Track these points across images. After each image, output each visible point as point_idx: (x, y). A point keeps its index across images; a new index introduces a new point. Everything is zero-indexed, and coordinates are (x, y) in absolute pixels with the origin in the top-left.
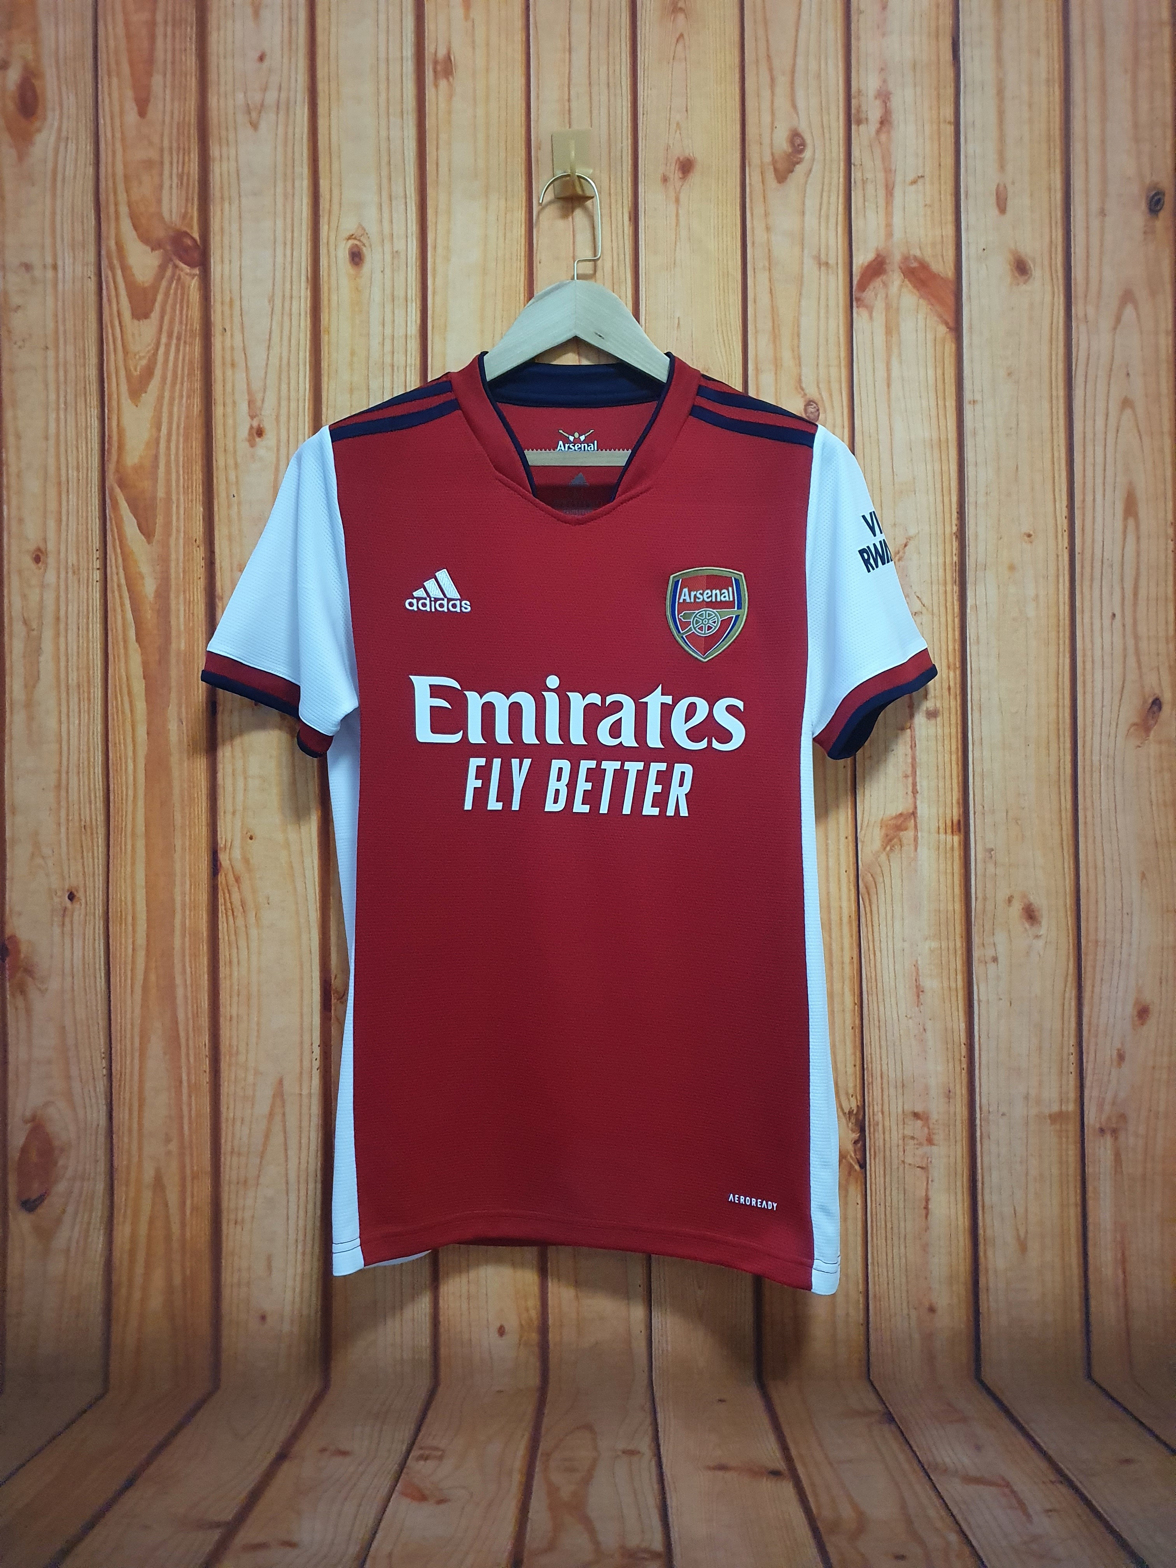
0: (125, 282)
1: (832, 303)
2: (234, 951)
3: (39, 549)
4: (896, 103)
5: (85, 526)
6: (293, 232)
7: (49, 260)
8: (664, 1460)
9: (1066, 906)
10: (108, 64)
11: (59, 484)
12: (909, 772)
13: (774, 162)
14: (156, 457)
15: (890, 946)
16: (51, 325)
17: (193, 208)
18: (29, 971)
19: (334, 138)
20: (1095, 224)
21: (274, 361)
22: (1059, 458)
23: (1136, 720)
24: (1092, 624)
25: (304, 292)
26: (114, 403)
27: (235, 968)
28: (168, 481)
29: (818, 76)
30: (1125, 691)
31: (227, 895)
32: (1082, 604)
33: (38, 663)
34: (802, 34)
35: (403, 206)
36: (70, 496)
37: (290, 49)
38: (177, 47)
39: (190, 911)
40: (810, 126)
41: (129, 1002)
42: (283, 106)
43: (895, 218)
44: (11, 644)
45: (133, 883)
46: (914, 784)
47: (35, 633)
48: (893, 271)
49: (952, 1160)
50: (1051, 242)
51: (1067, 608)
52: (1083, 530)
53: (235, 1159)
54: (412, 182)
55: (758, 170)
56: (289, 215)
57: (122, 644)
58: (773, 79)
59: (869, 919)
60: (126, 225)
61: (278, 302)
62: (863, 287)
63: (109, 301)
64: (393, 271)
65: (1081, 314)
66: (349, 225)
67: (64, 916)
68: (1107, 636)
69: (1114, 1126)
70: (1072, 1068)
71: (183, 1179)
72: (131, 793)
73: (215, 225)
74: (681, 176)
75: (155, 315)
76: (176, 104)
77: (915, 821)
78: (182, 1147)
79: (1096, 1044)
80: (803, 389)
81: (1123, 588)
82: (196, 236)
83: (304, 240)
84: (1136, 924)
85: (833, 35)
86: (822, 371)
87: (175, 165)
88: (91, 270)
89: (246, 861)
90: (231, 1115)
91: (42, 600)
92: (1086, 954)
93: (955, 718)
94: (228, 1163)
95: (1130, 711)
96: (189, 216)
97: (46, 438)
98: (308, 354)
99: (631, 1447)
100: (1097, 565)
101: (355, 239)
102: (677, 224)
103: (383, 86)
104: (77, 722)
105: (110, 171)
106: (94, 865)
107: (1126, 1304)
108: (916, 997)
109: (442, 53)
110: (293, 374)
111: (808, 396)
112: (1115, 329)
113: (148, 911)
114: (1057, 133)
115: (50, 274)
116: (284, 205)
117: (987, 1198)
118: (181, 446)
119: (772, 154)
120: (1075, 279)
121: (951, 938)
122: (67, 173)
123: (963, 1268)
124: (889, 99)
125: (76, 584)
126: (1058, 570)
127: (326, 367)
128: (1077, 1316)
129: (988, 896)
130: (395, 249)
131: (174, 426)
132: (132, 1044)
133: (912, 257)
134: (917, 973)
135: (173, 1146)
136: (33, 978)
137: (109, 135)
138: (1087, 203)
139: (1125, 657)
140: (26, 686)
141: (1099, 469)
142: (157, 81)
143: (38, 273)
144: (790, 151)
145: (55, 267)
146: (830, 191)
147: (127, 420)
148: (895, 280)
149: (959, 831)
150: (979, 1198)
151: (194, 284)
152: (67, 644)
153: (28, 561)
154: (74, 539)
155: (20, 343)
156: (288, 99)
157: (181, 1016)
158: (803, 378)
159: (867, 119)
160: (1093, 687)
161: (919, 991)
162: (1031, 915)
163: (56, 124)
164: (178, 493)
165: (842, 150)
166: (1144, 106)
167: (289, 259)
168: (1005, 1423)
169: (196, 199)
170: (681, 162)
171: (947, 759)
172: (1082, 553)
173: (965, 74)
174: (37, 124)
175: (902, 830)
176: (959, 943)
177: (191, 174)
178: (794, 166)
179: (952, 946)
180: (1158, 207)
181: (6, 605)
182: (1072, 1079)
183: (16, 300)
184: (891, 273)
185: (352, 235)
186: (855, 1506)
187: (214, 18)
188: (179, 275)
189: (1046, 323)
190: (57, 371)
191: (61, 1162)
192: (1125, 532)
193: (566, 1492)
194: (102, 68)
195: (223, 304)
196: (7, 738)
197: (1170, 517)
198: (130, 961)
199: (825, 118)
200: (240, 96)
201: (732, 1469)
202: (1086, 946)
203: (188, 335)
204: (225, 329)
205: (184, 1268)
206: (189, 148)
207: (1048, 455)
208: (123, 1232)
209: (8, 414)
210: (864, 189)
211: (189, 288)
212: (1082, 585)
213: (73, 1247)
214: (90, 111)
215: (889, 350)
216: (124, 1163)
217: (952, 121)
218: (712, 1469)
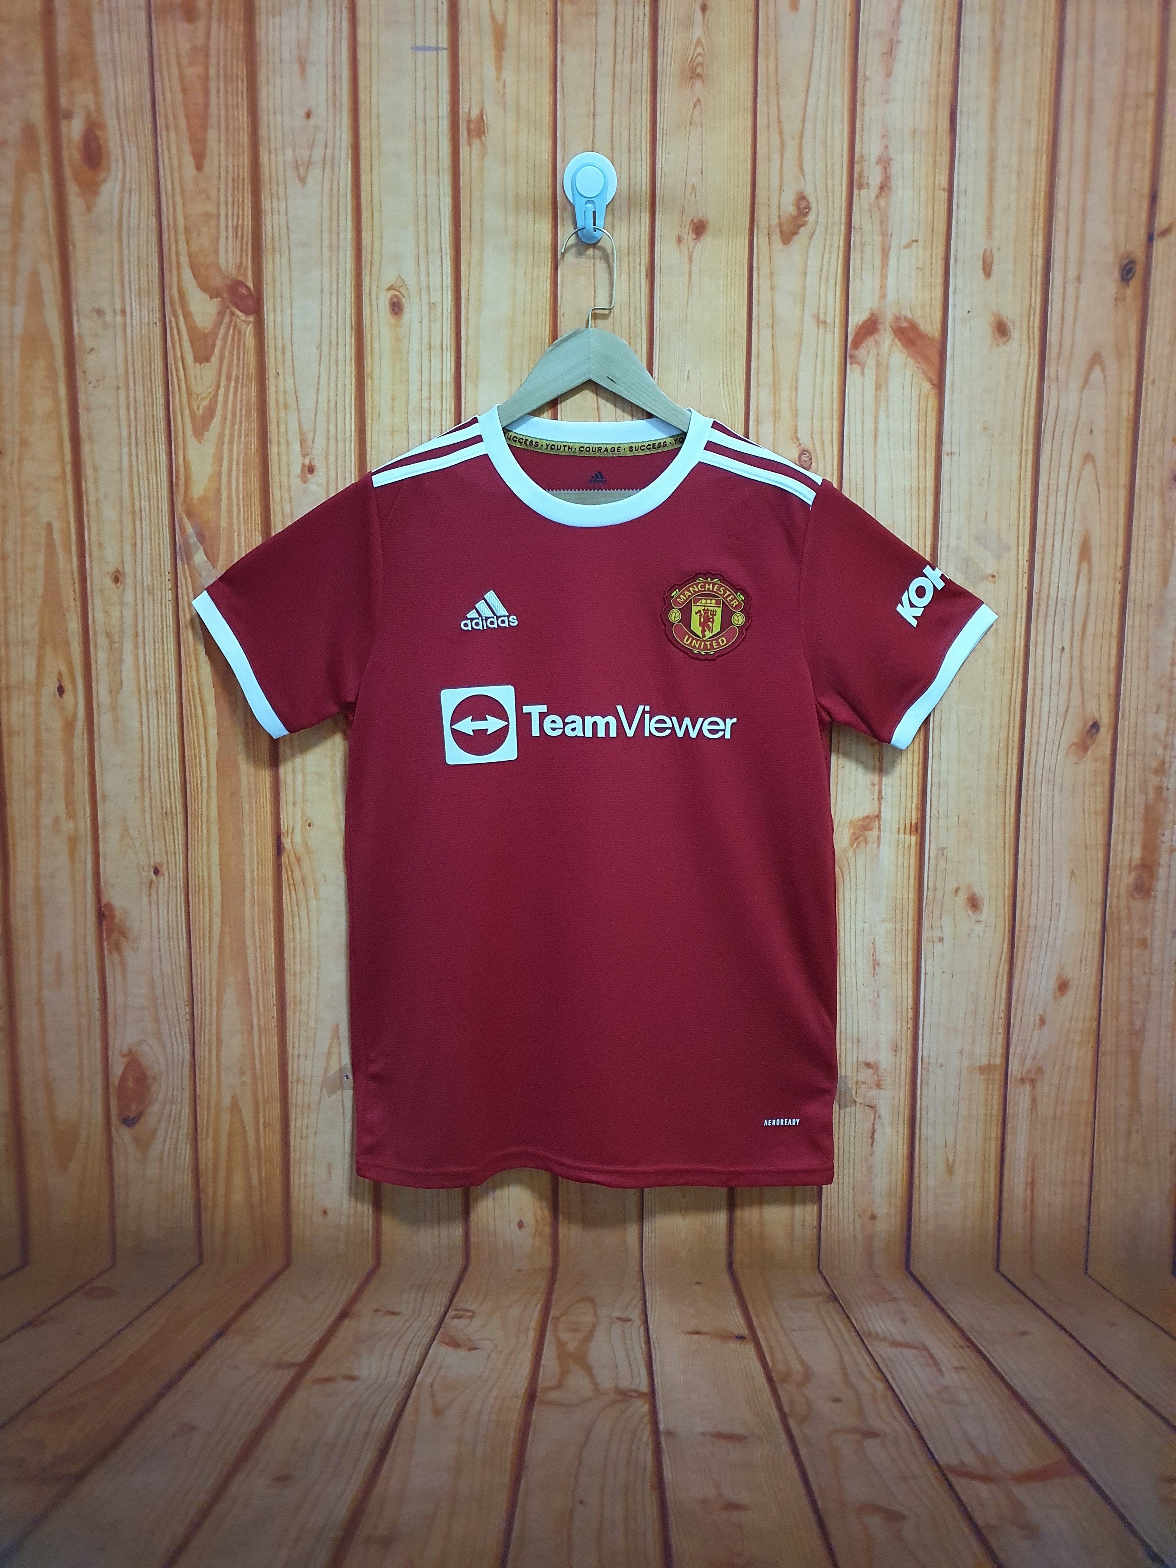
0: (188, 329)
1: (828, 360)
2: (297, 920)
3: (117, 571)
4: (895, 168)
5: (157, 552)
6: (338, 283)
7: (118, 306)
8: (651, 1327)
9: (1004, 896)
10: (166, 117)
11: (134, 512)
12: (876, 781)
13: (780, 225)
14: (219, 491)
15: (853, 926)
16: (121, 365)
17: (247, 260)
18: (124, 934)
19: (376, 196)
20: (1071, 290)
21: (323, 404)
22: (1025, 507)
23: (1076, 740)
24: (1043, 656)
25: (349, 340)
26: (180, 440)
27: (297, 933)
28: (230, 513)
29: (825, 141)
30: (1068, 716)
31: (290, 873)
32: (1036, 638)
33: (121, 671)
34: (811, 99)
35: (439, 259)
36: (144, 524)
37: (335, 106)
38: (230, 102)
39: (259, 885)
41: (207, 961)
42: (328, 162)
43: (889, 280)
44: (96, 654)
45: (209, 861)
46: (880, 792)
47: (116, 645)
48: (885, 330)
49: (896, 1101)
50: (1030, 306)
51: (1023, 641)
52: (1041, 572)
53: (300, 1087)
54: (448, 237)
55: (766, 232)
56: (334, 267)
57: (193, 657)
58: (782, 144)
60: (187, 275)
61: (325, 349)
62: (857, 344)
63: (174, 346)
64: (430, 321)
65: (1053, 374)
66: (389, 276)
67: (150, 887)
68: (1056, 665)
69: (1033, 1077)
70: (1001, 1030)
71: (257, 1104)
72: (205, 785)
73: (267, 276)
74: (694, 237)
75: (215, 359)
76: (230, 158)
77: (879, 823)
78: (255, 1078)
79: (1023, 1011)
80: (798, 440)
81: (1073, 626)
82: (250, 284)
83: (348, 291)
84: (1062, 914)
85: (840, 100)
86: (816, 422)
87: (230, 218)
88: (157, 316)
89: (305, 844)
90: (296, 1052)
91: (122, 616)
92: (1019, 937)
94: (294, 1090)
95: (1072, 732)
96: (244, 266)
97: (121, 470)
98: (353, 398)
99: (624, 1316)
100: (1052, 603)
101: (395, 289)
102: (690, 282)
103: (421, 144)
104: (156, 723)
105: (172, 222)
106: (175, 846)
107: (1032, 1216)
108: (872, 969)
109: (475, 112)
110: (340, 417)
111: (802, 446)
112: (1083, 388)
113: (222, 885)
114: (1041, 200)
115: (119, 319)
116: (330, 258)
117: (923, 1130)
118: (241, 480)
119: (779, 216)
120: (1050, 342)
121: (905, 920)
122: (132, 225)
123: (901, 1185)
124: (889, 164)
125: (151, 602)
126: (1017, 607)
127: (370, 410)
128: (992, 1224)
129: (938, 887)
130: (432, 301)
131: (235, 462)
132: (211, 994)
133: (903, 318)
134: (875, 950)
135: (247, 1078)
136: (126, 938)
137: (169, 187)
138: (1065, 271)
139: (1070, 685)
140: (110, 692)
141: (1060, 517)
142: (212, 135)
143: (108, 318)
144: (796, 213)
145: (123, 312)
146: (831, 252)
147: (192, 455)
148: (886, 339)
149: (917, 831)
150: (917, 1131)
151: (249, 331)
152: (145, 655)
153: (108, 582)
154: (149, 562)
155: (95, 383)
156: (333, 154)
157: (251, 972)
158: (799, 429)
159: (868, 184)
160: (1040, 711)
161: (876, 964)
162: (974, 903)
163: (120, 176)
164: (239, 523)
165: (844, 213)
166: (1124, 178)
167: (334, 307)
168: (928, 1304)
169: (250, 251)
170: (695, 224)
171: (910, 770)
172: (1040, 593)
173: (960, 144)
174: (103, 175)
175: (868, 830)
176: (911, 926)
177: (246, 227)
178: (799, 228)
179: (905, 928)
180: (1130, 276)
181: (90, 620)
182: (1000, 1039)
183: (89, 343)
184: (883, 332)
185: (392, 285)
186: (803, 1362)
187: (262, 75)
188: (236, 322)
189: (1021, 383)
190: (128, 409)
191: (154, 1089)
192: (1078, 575)
193: (571, 1347)
194: (161, 121)
195: (276, 350)
196: (96, 736)
197: (1120, 562)
198: (207, 926)
199: (829, 182)
200: (289, 152)
201: (706, 1334)
202: (1020, 931)
203: (245, 378)
204: (278, 373)
205: (260, 1171)
206: (243, 202)
207: (1015, 504)
208: (206, 1146)
209: (86, 448)
210: (862, 252)
211: (245, 334)
212: (1037, 621)
213: (165, 1156)
214: (151, 164)
215: (877, 404)
216: (206, 1091)
217: (946, 188)
218: (689, 1333)
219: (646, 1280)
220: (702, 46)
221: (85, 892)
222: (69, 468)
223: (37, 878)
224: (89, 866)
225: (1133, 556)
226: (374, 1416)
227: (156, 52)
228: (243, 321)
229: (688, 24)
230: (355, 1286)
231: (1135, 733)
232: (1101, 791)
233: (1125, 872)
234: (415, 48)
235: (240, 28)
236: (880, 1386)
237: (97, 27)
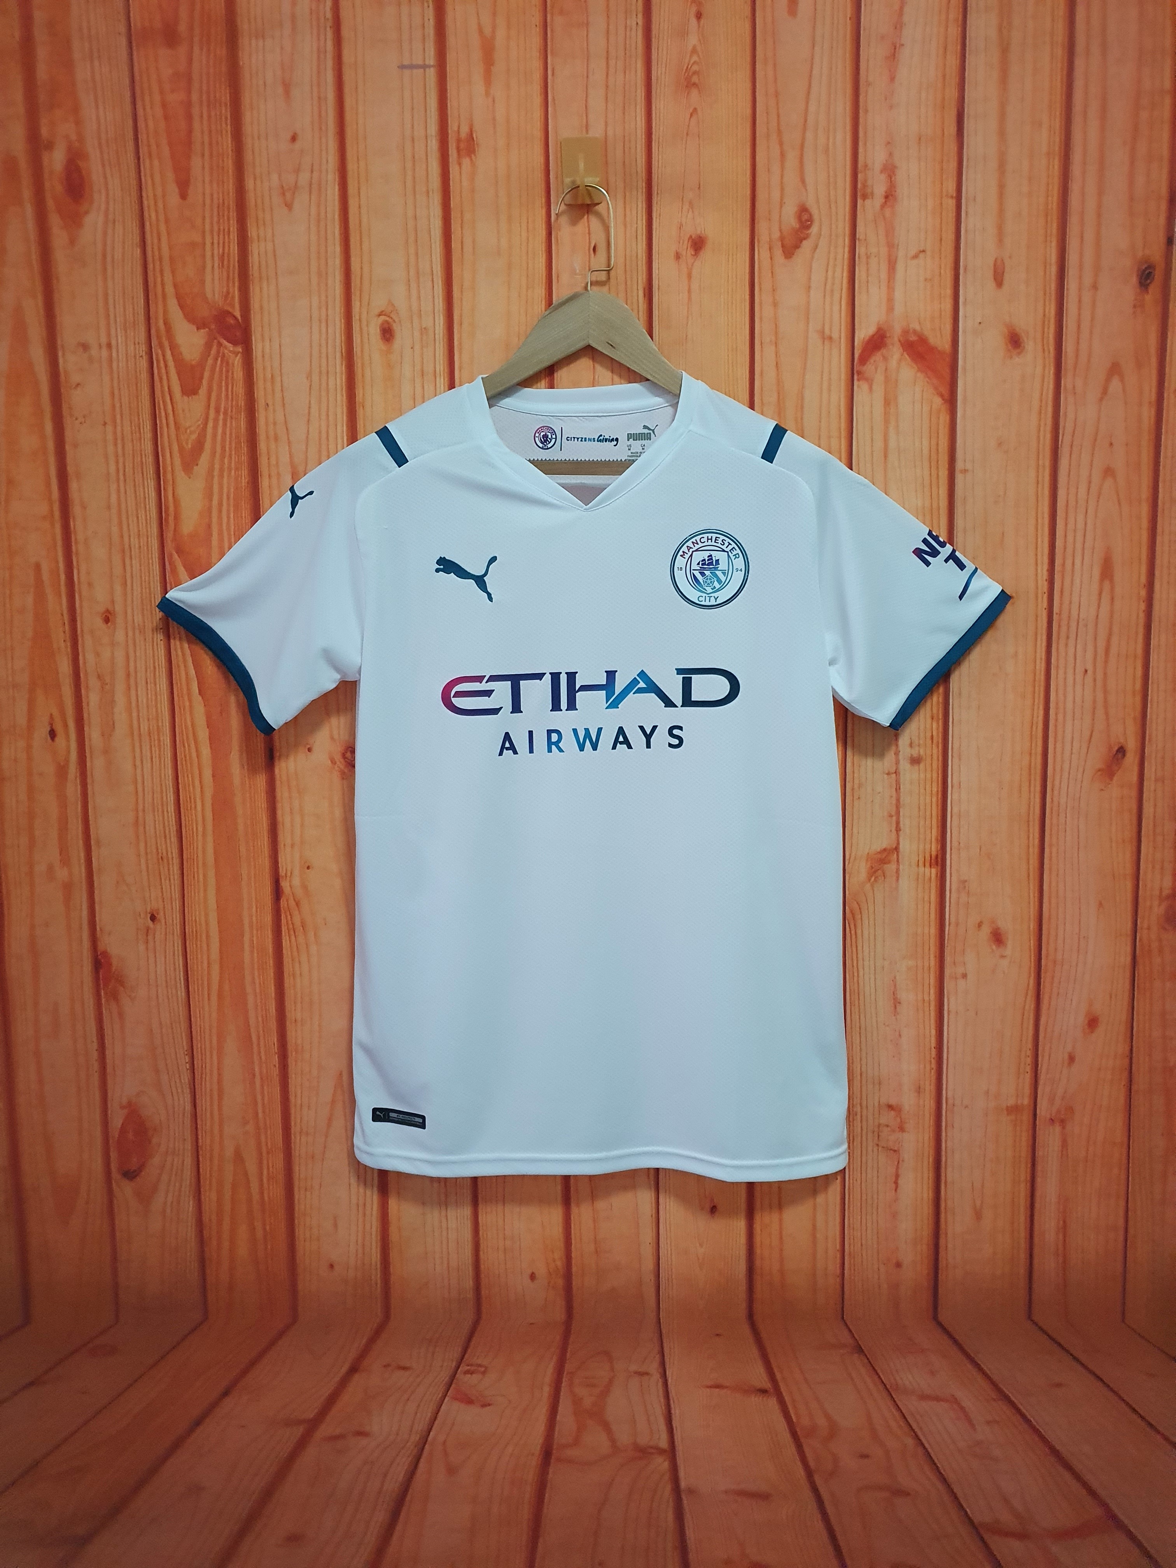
0: (174, 361)
1: (834, 376)
3: (108, 611)
4: (901, 176)
5: (148, 590)
6: (327, 310)
7: (104, 340)
8: (670, 1381)
9: (1030, 929)
10: (149, 146)
11: (123, 551)
12: (893, 813)
13: (782, 239)
14: (209, 526)
15: (872, 964)
16: (108, 400)
17: (234, 289)
18: (121, 981)
19: (365, 220)
20: (1087, 297)
21: (314, 435)
22: (1043, 527)
23: (1100, 765)
24: (1065, 679)
25: (339, 367)
26: (169, 476)
27: (298, 980)
29: (827, 151)
30: (1093, 739)
31: (289, 917)
32: (1058, 660)
33: (113, 714)
34: (812, 108)
35: (430, 283)
36: (134, 562)
37: (321, 129)
38: (213, 127)
39: (257, 931)
40: (818, 201)
41: (207, 1008)
42: (315, 186)
43: (896, 293)
44: (88, 696)
45: (206, 907)
46: (898, 823)
47: (108, 687)
48: (893, 344)
49: (920, 1144)
50: (1044, 315)
51: (1043, 665)
52: (1062, 592)
53: (304, 1137)
54: (439, 259)
55: (767, 246)
56: (323, 293)
57: (186, 698)
58: (783, 155)
59: (854, 941)
60: (173, 304)
61: (315, 378)
62: (864, 360)
63: (161, 379)
64: (422, 347)
65: (1069, 386)
66: (379, 302)
67: (147, 935)
68: (1079, 688)
69: (1063, 1116)
70: (1028, 1069)
71: (260, 1154)
72: (200, 829)
73: (255, 304)
74: (693, 253)
75: (203, 391)
76: (215, 185)
77: (898, 855)
78: (257, 1128)
79: (1051, 1048)
81: (1095, 647)
82: (238, 314)
83: (338, 316)
84: (1091, 947)
85: (842, 107)
87: (216, 246)
88: (143, 349)
89: (305, 887)
90: (299, 1102)
91: (113, 657)
92: (1046, 972)
93: (937, 764)
94: (298, 1141)
95: (1096, 758)
96: (231, 295)
97: (109, 508)
98: (345, 428)
99: (642, 1370)
100: (1073, 625)
101: (385, 315)
102: (690, 298)
103: (409, 165)
104: (149, 765)
105: (157, 253)
106: (171, 890)
107: (1065, 1262)
108: (893, 1008)
109: (464, 131)
112: (1101, 399)
113: (220, 932)
114: (1054, 207)
115: (105, 353)
116: (318, 284)
117: (950, 1174)
118: (232, 515)
119: (780, 230)
120: (1066, 352)
121: (926, 958)
122: (116, 257)
123: (926, 1232)
124: (894, 172)
125: (143, 642)
126: (1037, 628)
128: (1022, 1271)
129: (960, 921)
130: (424, 326)
131: (225, 496)
132: (211, 1042)
133: (911, 331)
134: (895, 988)
135: (250, 1127)
136: (124, 987)
137: (153, 216)
138: (1080, 278)
139: (1094, 708)
140: (103, 735)
141: (1080, 534)
142: (196, 162)
143: (94, 352)
144: (798, 226)
145: (109, 346)
146: (835, 266)
147: (181, 491)
148: (895, 353)
149: (937, 865)
150: (943, 1175)
151: (237, 362)
152: (137, 695)
153: (99, 622)
154: (139, 601)
155: (81, 419)
156: (320, 180)
157: (252, 1021)
159: (872, 194)
160: (1063, 737)
161: (896, 1002)
162: (998, 938)
163: (103, 207)
165: (847, 225)
166: (1140, 180)
167: (324, 336)
168: (959, 1355)
169: (236, 279)
170: (693, 240)
171: (928, 800)
172: (1060, 614)
173: (968, 148)
174: (86, 206)
175: (885, 863)
176: (933, 962)
177: (232, 255)
178: (801, 241)
179: (926, 964)
180: (1149, 281)
181: (81, 662)
182: (1028, 1078)
183: (75, 378)
184: (891, 347)
185: (382, 312)
186: (828, 1417)
187: (247, 98)
188: (224, 354)
189: (1036, 395)
190: (116, 444)
191: (155, 1140)
192: (1100, 594)
193: (588, 1402)
194: (143, 150)
195: (265, 381)
196: (89, 781)
197: (1143, 579)
198: (206, 972)
199: (832, 193)
200: (275, 177)
201: (727, 1387)
202: (1046, 965)
203: (234, 410)
204: (267, 404)
205: (264, 1225)
206: (229, 229)
207: (1032, 521)
208: (210, 1197)
209: (73, 486)
210: (867, 264)
211: (233, 364)
212: (1058, 644)
213: (168, 1211)
214: (134, 193)
215: (887, 422)
216: (208, 1142)
217: (954, 195)
218: (708, 1387)
219: (664, 1331)
220: (699, 56)
221: (81, 941)
222: (56, 507)
223: (33, 927)
224: (85, 913)
225: (1157, 573)
226: (385, 1475)
227: (137, 78)
228: (230, 351)
229: (683, 33)
230: (364, 1341)
231: (1163, 758)
232: (1129, 818)
233: (1156, 903)
234: (402, 67)
235: (222, 52)
236: (910, 1442)
237: (77, 55)
